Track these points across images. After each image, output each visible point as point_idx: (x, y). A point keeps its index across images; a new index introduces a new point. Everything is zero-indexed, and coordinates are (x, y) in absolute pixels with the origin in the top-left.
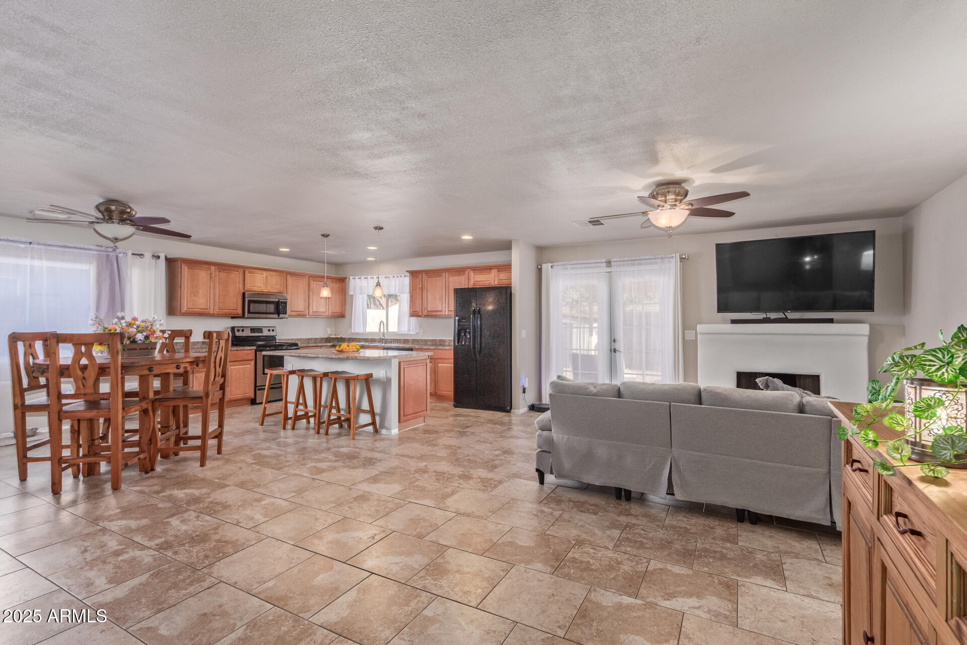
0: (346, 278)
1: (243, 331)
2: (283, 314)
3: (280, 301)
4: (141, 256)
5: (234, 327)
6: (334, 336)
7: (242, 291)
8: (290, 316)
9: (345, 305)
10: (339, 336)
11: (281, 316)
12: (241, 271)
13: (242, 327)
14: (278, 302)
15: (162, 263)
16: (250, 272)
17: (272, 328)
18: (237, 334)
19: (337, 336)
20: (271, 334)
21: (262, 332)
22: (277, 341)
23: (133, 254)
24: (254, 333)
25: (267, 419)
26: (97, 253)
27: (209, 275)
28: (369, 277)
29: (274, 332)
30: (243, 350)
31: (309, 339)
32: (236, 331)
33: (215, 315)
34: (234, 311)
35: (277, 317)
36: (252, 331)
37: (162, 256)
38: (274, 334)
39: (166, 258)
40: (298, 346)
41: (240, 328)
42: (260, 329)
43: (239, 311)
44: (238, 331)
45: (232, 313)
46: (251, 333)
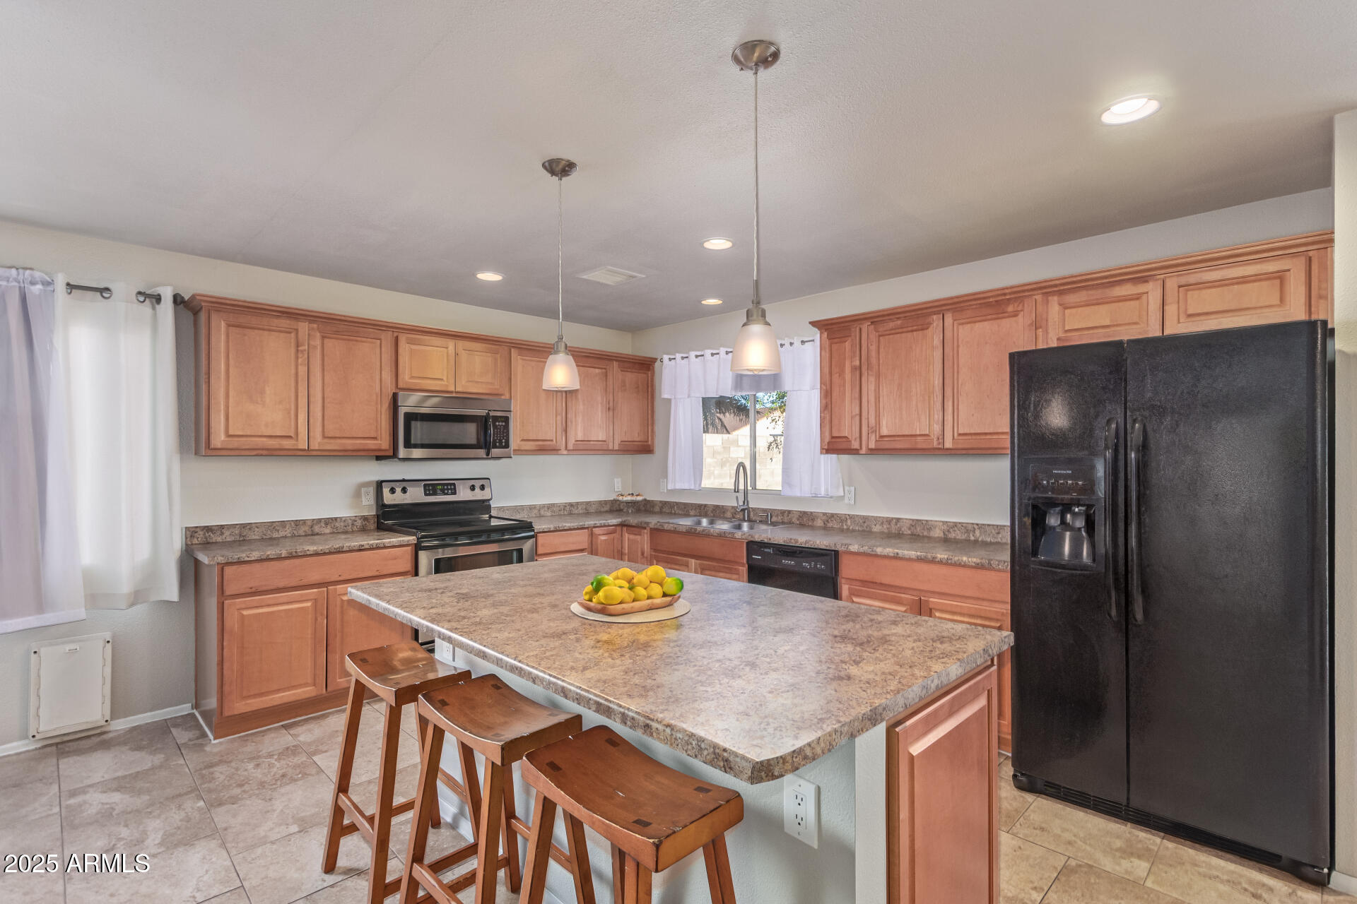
0: (654, 360)
1: (404, 490)
2: (501, 446)
3: (492, 414)
4: (105, 295)
5: (383, 481)
6: (629, 498)
7: (390, 389)
8: (519, 452)
9: (653, 424)
10: (639, 498)
11: (495, 452)
12: (387, 337)
13: (404, 480)
14: (486, 418)
15: (167, 307)
16: (410, 342)
17: (482, 482)
18: (388, 498)
19: (634, 498)
20: (478, 495)
21: (455, 493)
22: (494, 515)
23: (71, 286)
24: (435, 493)
27: (293, 345)
28: (708, 352)
29: (487, 490)
30: (378, 548)
31: (571, 505)
32: (386, 491)
33: (314, 453)
34: (371, 444)
35: (485, 456)
36: (429, 490)
37: (167, 294)
38: (484, 495)
39: (178, 300)
40: (533, 531)
41: (398, 484)
42: (451, 484)
43: (384, 443)
44: (393, 491)
45: (362, 448)
46: (426, 495)
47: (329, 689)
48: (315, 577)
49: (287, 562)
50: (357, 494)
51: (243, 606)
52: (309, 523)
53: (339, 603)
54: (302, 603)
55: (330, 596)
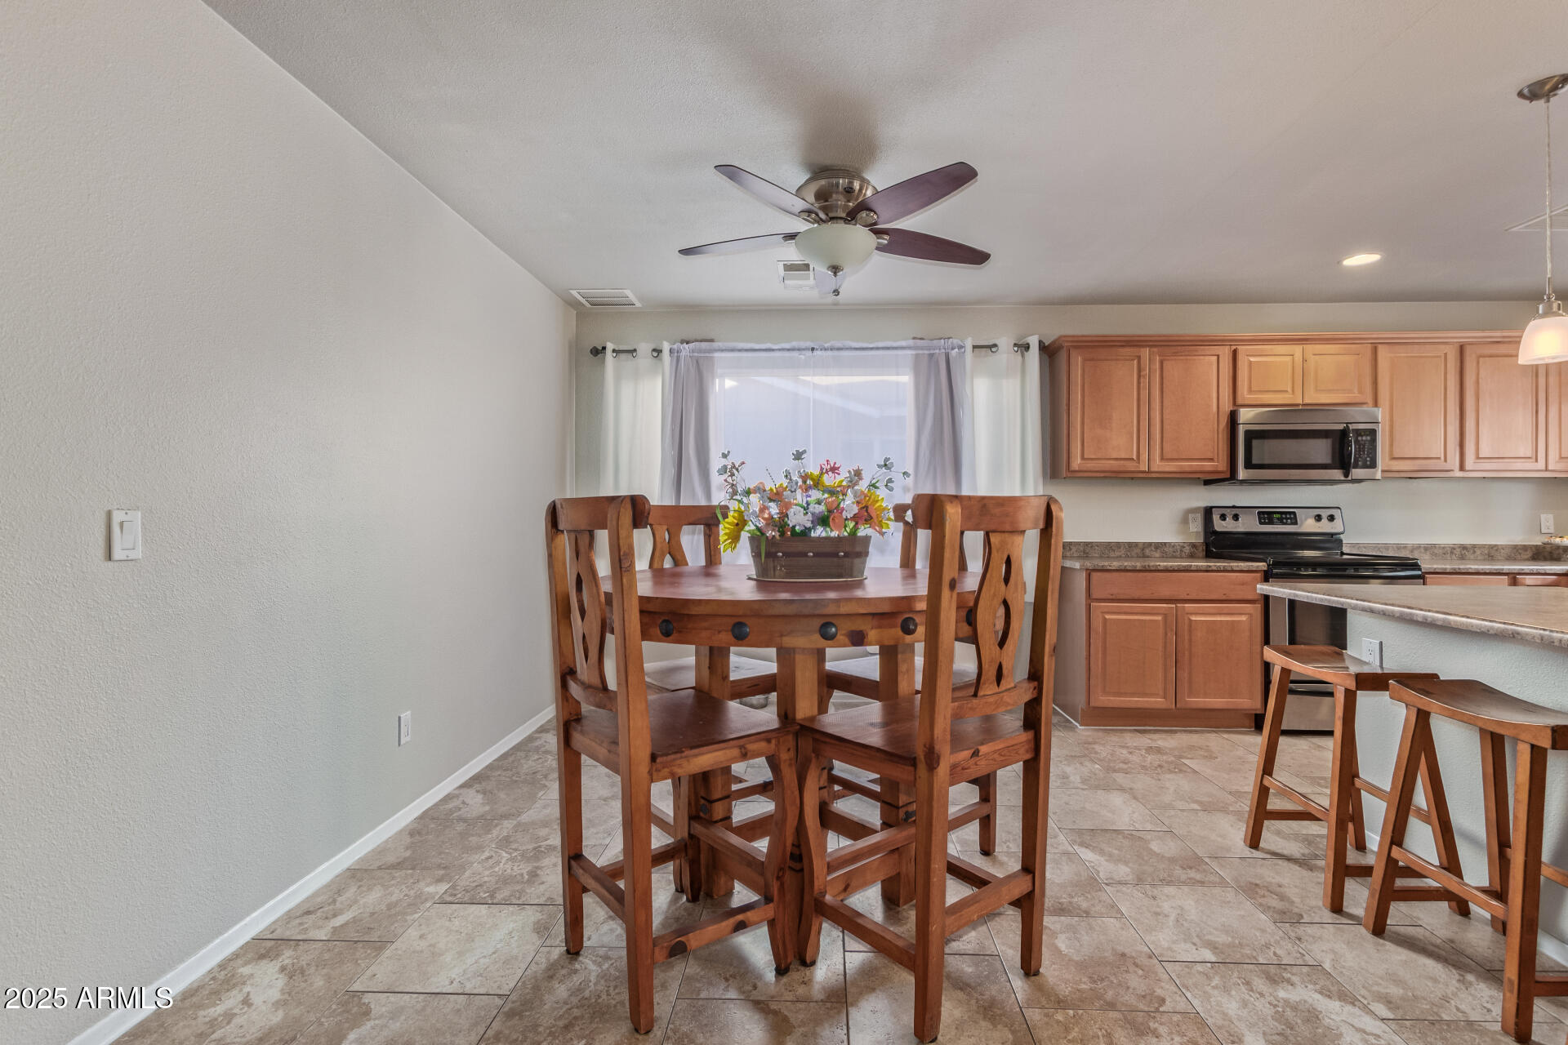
1: (1236, 517)
2: (1365, 466)
3: (1351, 427)
4: (993, 349)
5: (1212, 507)
7: (1227, 407)
8: (1388, 473)
11: (1357, 473)
12: (1224, 352)
13: (1234, 507)
14: (1344, 433)
15: (1034, 354)
16: (1250, 354)
17: (1329, 512)
18: (1219, 525)
20: (1325, 527)
21: (1296, 523)
22: (1345, 550)
23: (975, 347)
24: (1271, 522)
25: (1270, 828)
26: (914, 352)
27: (1136, 370)
29: (1338, 522)
30: (1225, 571)
32: (1216, 518)
33: (1154, 475)
34: (1208, 466)
35: (1343, 478)
36: (1264, 519)
37: (1034, 341)
38: (1336, 527)
39: (1043, 348)
40: (1420, 569)
41: (1229, 510)
42: (1290, 513)
43: (1221, 465)
44: (1223, 517)
45: (1198, 469)
46: (1261, 523)
47: (1178, 706)
48: (1165, 591)
49: (1141, 574)
50: (1185, 521)
51: (1106, 610)
52: (1141, 546)
53: (1186, 621)
54: (1153, 616)
55: (1179, 613)
